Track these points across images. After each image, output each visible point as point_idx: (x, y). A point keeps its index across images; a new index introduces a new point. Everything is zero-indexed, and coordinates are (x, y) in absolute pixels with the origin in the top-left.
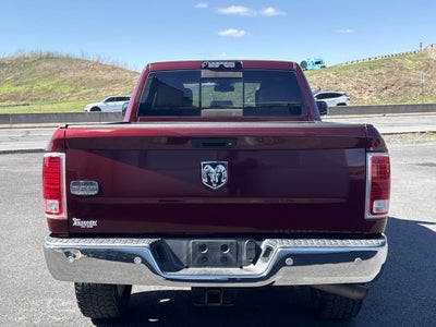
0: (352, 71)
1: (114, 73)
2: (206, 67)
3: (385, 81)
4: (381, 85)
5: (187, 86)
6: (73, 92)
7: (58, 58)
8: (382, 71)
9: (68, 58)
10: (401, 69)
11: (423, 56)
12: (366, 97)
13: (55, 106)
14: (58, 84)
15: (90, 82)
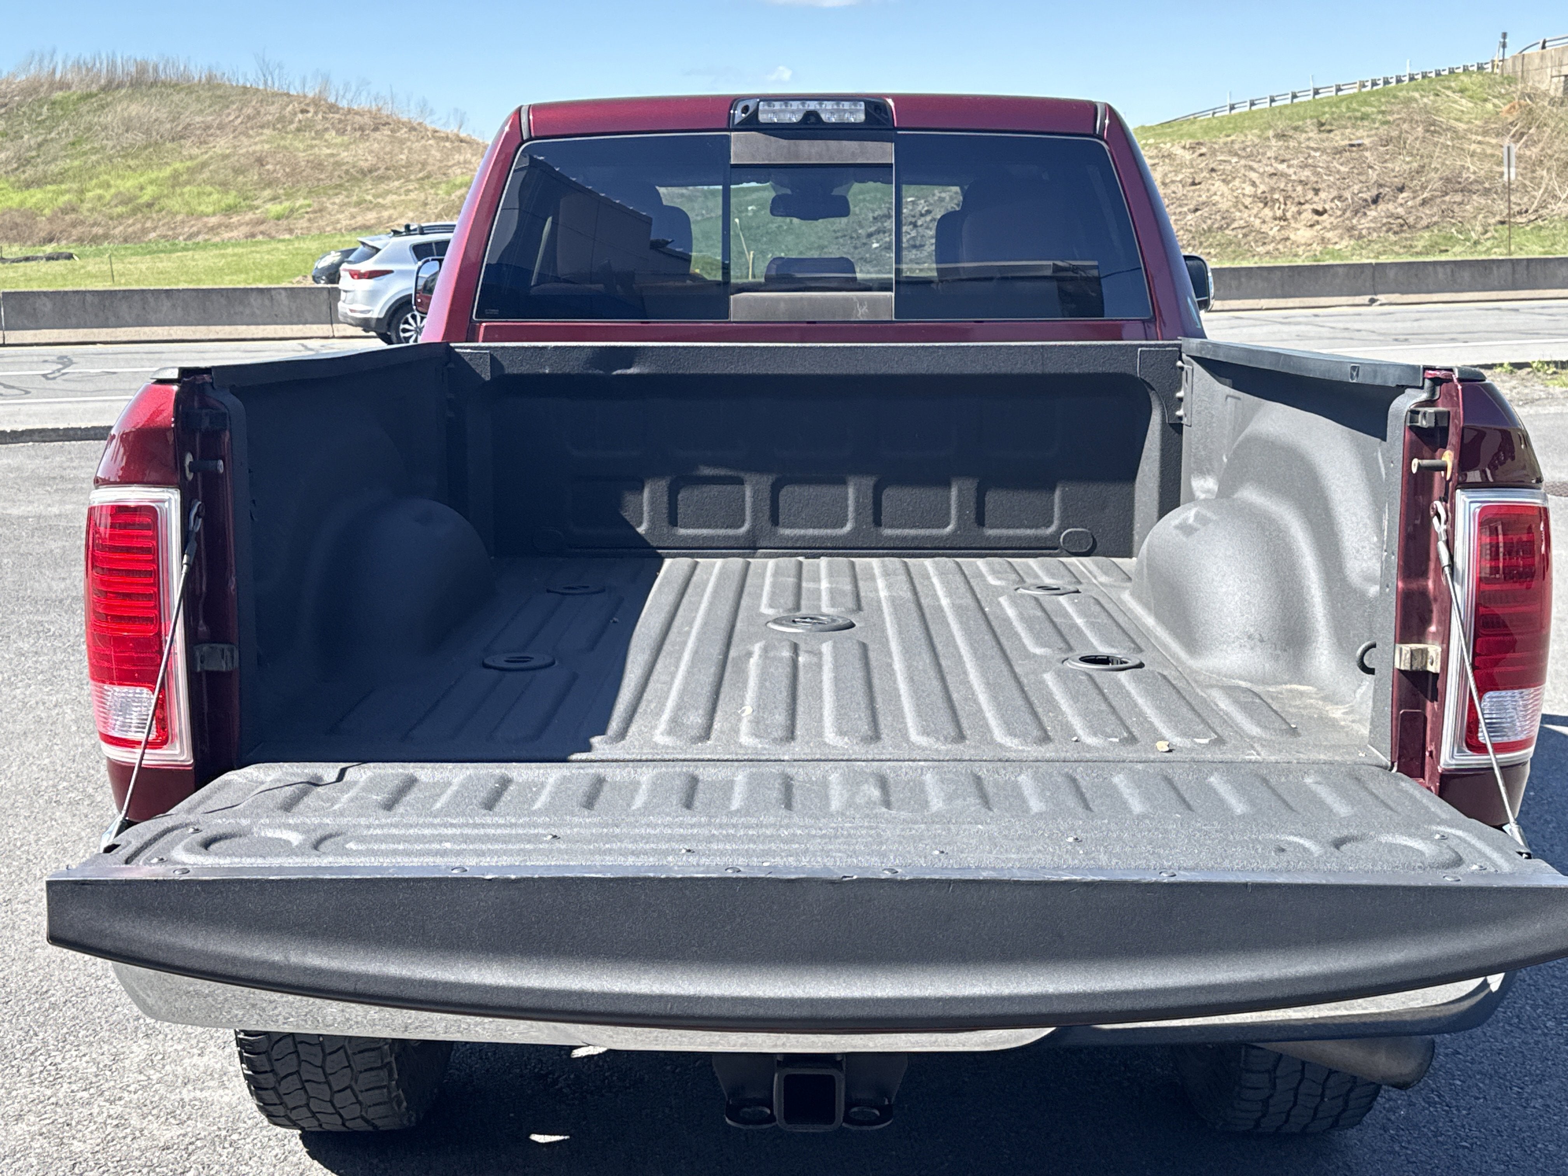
0: (1252, 137)
1: (379, 141)
2: (752, 123)
3: (1373, 175)
4: (1355, 190)
5: (668, 194)
6: (230, 210)
7: (175, 86)
8: (1363, 136)
9: (211, 84)
10: (1432, 128)
11: (1511, 80)
12: (1302, 234)
13: (166, 263)
14: (175, 180)
15: (294, 172)
